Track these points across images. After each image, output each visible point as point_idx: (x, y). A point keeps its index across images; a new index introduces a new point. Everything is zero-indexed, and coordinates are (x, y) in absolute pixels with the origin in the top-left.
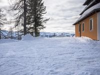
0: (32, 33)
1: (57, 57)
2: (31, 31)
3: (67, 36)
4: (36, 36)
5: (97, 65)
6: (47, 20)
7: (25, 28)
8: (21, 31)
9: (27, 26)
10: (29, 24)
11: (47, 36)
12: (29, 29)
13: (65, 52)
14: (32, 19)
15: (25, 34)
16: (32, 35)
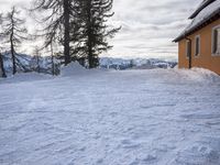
0: (83, 59)
3: (160, 66)
4: (91, 67)
6: (114, 31)
7: (67, 49)
8: (58, 56)
9: (71, 44)
11: (114, 67)
12: (75, 52)
14: (81, 29)
15: (66, 63)
16: (83, 65)
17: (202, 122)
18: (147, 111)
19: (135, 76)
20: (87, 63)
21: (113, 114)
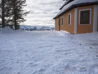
0: (12, 25)
1: (36, 50)
2: (10, 23)
3: (48, 30)
4: (16, 29)
5: (72, 56)
6: (27, 13)
7: (3, 20)
10: (7, 16)
11: (27, 29)
12: (8, 22)
14: (11, 11)
15: (3, 27)
16: (12, 28)
19: (36, 34)
20: (14, 27)
21: (26, 51)
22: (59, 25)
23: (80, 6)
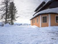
2: (9, 22)
3: (27, 25)
5: (39, 39)
7: (6, 20)
8: (4, 22)
9: (7, 19)
11: (17, 25)
13: (25, 33)
14: (10, 16)
15: (6, 24)
16: (10, 24)
17: (35, 37)
18: (24, 35)
19: (22, 27)
20: (11, 24)
21: (16, 36)
22: (33, 23)
23: (42, 14)
